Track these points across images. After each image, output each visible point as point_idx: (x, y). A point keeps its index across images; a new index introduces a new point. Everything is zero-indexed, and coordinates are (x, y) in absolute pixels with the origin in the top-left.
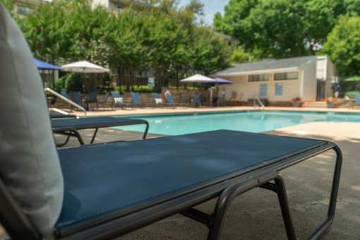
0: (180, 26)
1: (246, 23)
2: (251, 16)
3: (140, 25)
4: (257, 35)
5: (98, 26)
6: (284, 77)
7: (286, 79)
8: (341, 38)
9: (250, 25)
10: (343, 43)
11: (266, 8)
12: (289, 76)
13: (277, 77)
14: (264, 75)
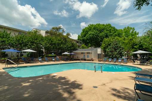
0: (62, 40)
1: (85, 38)
2: (86, 36)
3: (50, 39)
4: (88, 41)
5: (36, 40)
6: (89, 53)
7: (89, 54)
8: (104, 43)
9: (86, 38)
10: (104, 45)
11: (90, 35)
12: (90, 53)
13: (87, 53)
14: (84, 52)
